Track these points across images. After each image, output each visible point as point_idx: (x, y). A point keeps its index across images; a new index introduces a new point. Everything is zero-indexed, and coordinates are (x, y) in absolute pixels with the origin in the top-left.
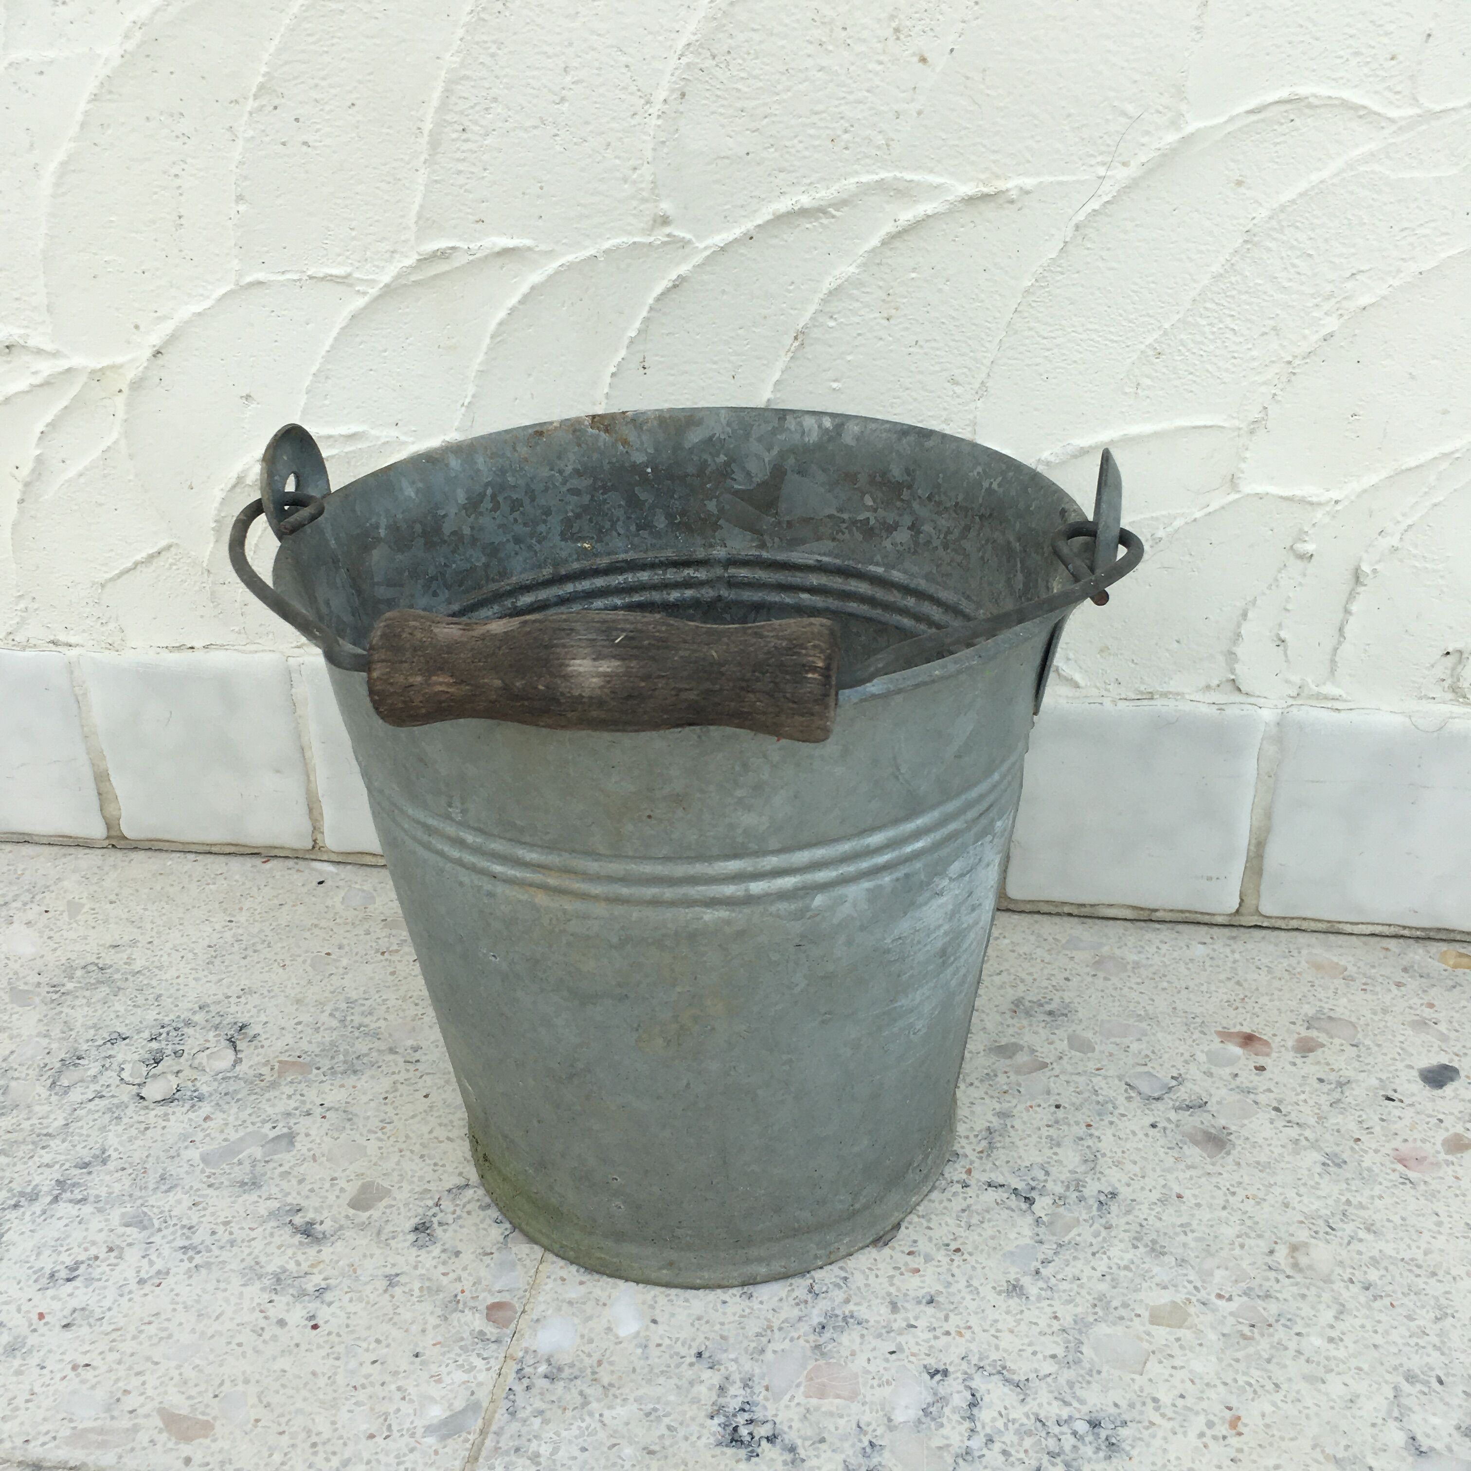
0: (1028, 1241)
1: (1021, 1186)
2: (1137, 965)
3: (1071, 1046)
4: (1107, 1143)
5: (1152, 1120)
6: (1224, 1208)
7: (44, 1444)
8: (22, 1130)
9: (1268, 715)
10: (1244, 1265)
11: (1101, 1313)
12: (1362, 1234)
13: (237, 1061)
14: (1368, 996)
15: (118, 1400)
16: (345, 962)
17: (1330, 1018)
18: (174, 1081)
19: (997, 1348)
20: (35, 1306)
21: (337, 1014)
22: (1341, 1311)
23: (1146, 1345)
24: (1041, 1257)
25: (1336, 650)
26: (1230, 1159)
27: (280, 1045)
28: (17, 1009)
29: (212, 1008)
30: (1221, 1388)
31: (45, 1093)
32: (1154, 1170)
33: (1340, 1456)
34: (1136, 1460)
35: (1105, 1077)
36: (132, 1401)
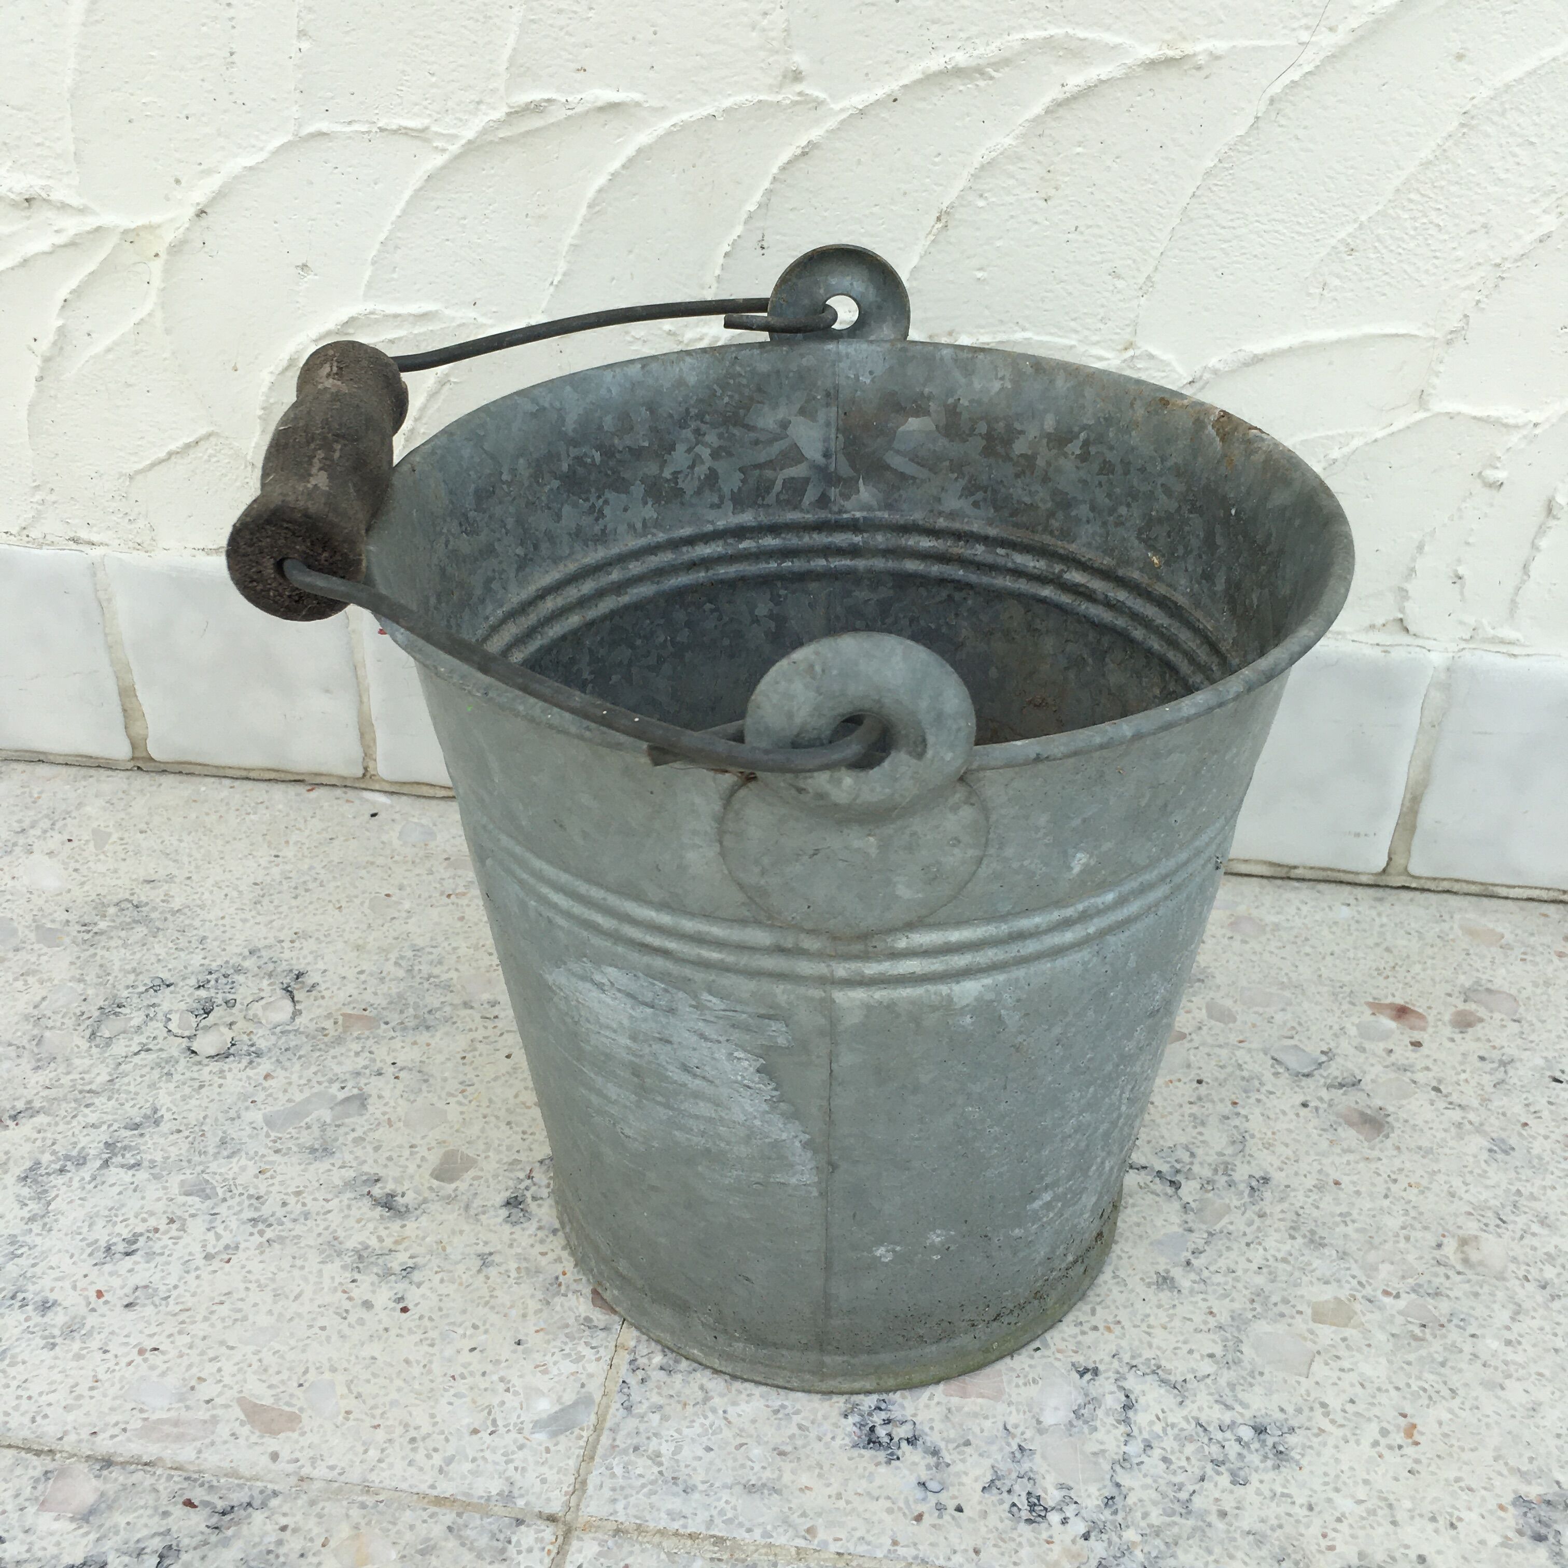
0: (1176, 1229)
1: (1165, 1168)
2: (1277, 927)
3: (1211, 1016)
4: (1256, 1124)
5: (1301, 1098)
6: (1386, 1196)
7: (113, 1437)
8: (62, 1086)
9: (1437, 659)
10: (1410, 1258)
11: (1259, 1310)
12: (1535, 1228)
13: (296, 1014)
14: (1529, 967)
15: (193, 1388)
16: (407, 905)
17: (1489, 991)
18: (228, 1035)
19: (1150, 1345)
20: (93, 1283)
21: (403, 963)
22: (1518, 1312)
23: (1309, 1344)
24: (1192, 1246)
25: (1518, 589)
26: (1389, 1143)
27: (342, 996)
28: (45, 950)
29: (263, 953)
30: (1393, 1392)
31: (84, 1045)
32: (1307, 1153)
33: (1524, 1469)
34: (1306, 1470)
35: (1250, 1051)
36: (206, 1391)
